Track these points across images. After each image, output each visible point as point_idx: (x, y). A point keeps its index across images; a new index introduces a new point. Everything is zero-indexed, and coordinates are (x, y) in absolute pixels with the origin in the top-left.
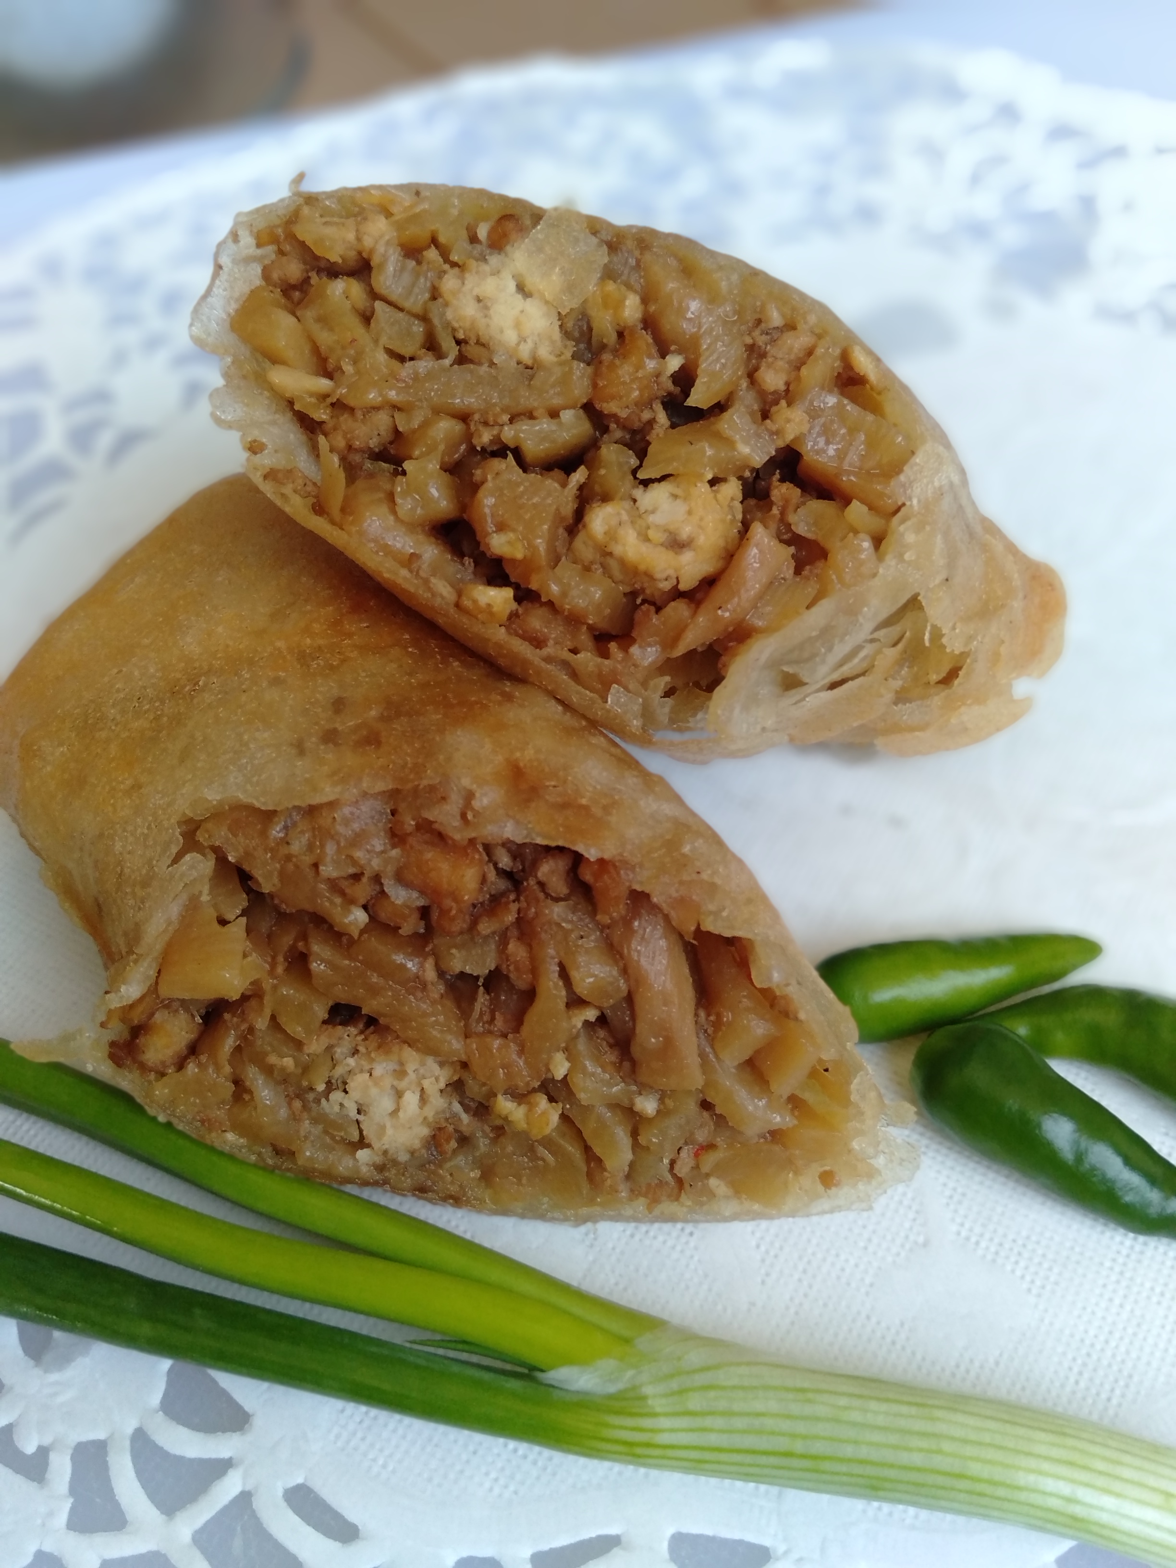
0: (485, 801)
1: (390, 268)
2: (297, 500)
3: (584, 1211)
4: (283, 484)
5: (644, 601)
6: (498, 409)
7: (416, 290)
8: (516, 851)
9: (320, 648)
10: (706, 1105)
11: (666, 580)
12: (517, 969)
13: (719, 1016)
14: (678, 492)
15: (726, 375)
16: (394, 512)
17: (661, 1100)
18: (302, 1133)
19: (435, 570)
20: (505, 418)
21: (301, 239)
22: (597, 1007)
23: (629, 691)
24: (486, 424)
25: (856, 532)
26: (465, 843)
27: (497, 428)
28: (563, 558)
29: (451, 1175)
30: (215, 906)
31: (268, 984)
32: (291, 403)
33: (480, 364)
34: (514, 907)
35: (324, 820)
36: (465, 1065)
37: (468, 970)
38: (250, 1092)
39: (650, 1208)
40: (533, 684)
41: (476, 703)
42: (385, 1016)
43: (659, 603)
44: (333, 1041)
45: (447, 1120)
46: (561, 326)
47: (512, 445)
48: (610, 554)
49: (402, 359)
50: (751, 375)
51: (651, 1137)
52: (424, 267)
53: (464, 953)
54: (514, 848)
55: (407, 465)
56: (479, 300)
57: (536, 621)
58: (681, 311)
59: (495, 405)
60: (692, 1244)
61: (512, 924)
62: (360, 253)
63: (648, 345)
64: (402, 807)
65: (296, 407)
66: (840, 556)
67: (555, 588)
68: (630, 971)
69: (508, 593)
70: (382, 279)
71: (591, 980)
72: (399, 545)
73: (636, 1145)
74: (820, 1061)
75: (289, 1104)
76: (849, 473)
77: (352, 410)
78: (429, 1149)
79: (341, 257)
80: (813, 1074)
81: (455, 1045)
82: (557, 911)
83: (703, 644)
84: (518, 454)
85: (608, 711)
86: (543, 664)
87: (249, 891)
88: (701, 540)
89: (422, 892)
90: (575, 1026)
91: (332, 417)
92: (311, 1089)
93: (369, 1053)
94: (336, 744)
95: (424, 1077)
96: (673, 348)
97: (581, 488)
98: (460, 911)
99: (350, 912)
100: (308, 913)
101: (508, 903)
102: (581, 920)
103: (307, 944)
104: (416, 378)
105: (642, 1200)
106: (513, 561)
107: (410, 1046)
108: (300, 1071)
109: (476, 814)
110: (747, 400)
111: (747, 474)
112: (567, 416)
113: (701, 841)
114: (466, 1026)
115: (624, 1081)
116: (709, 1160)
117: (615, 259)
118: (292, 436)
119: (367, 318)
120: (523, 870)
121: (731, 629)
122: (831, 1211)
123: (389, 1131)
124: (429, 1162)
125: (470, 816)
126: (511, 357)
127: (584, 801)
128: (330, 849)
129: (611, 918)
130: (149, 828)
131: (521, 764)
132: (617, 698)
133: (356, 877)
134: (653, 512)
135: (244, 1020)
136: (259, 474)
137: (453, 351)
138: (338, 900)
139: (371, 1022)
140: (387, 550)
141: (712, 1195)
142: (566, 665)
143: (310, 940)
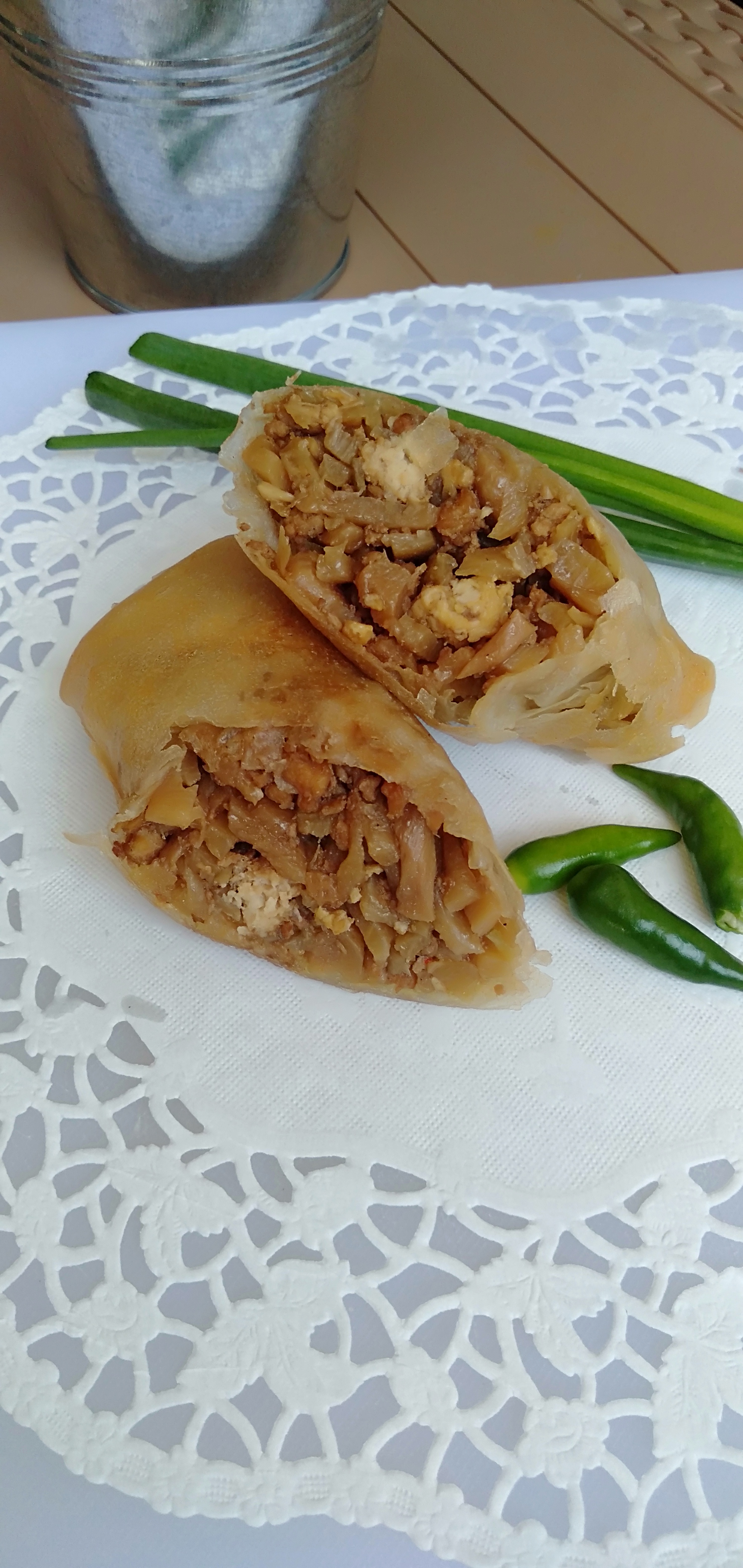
0: (336, 741)
1: (336, 436)
2: (262, 560)
3: (360, 985)
4: (256, 549)
5: (448, 645)
6: (382, 524)
7: (348, 450)
8: (352, 771)
9: (263, 644)
10: (435, 934)
11: (461, 634)
12: (340, 838)
13: (448, 883)
14: (477, 585)
15: (515, 523)
16: (315, 574)
17: (410, 926)
18: (210, 911)
19: (333, 609)
20: (386, 530)
21: (288, 412)
22: (381, 867)
23: (430, 693)
24: (374, 531)
25: (574, 623)
26: (321, 762)
27: (380, 535)
28: (406, 614)
29: (288, 950)
30: (183, 777)
31: (204, 823)
32: (269, 504)
33: (376, 497)
34: (344, 803)
35: (249, 736)
36: (304, 887)
37: (313, 833)
38: (185, 883)
39: (397, 990)
40: (378, 682)
41: (342, 687)
42: (265, 852)
43: (456, 647)
44: (235, 862)
45: (290, 918)
46: (426, 482)
47: (387, 546)
48: (432, 615)
49: (334, 488)
50: (529, 525)
51: (401, 946)
52: (354, 438)
53: (312, 824)
54: (349, 770)
55: (325, 549)
56: (382, 461)
57: (384, 646)
58: (495, 484)
59: (381, 522)
60: (418, 1016)
61: (341, 812)
62: (320, 425)
63: (473, 500)
64: (291, 737)
65: (271, 507)
66: (564, 636)
67: (397, 630)
68: (402, 848)
69: (370, 628)
70: (330, 441)
71: (379, 849)
72: (314, 593)
73: (392, 950)
74: (502, 918)
75: (206, 893)
76: (576, 589)
77: (301, 513)
78: (278, 933)
79: (309, 426)
80: (497, 926)
81: (300, 875)
82: (367, 809)
83: (478, 674)
84: (390, 551)
85: (417, 703)
86: (384, 672)
87: (203, 772)
88: (485, 615)
89: (295, 787)
90: (367, 875)
91: (290, 515)
92: (219, 887)
93: (252, 872)
94: (262, 698)
95: (281, 891)
96: (487, 503)
97: (423, 575)
98: (313, 799)
99: (254, 790)
100: (231, 787)
101: (341, 800)
102: (379, 815)
103: (229, 806)
104: (339, 501)
105: (394, 985)
106: (376, 611)
107: (276, 871)
108: (213, 875)
109: (330, 747)
110: (525, 539)
111: (518, 581)
112: (420, 533)
113: (452, 783)
114: (308, 865)
115: (390, 911)
116: (433, 966)
117: (463, 448)
118: (266, 523)
119: (318, 461)
120: (352, 784)
121: (493, 668)
122: (498, 1008)
123: (257, 918)
124: (278, 941)
125: (326, 747)
126: (395, 496)
127: (391, 750)
128: (249, 754)
129: (395, 817)
130: (154, 728)
131: (360, 724)
132: (422, 697)
133: (261, 772)
134: (460, 595)
135: (188, 842)
136: (244, 542)
137: (363, 488)
138: (249, 783)
139: (257, 855)
140: (307, 594)
141: (433, 988)
142: (397, 673)
143: (231, 803)
